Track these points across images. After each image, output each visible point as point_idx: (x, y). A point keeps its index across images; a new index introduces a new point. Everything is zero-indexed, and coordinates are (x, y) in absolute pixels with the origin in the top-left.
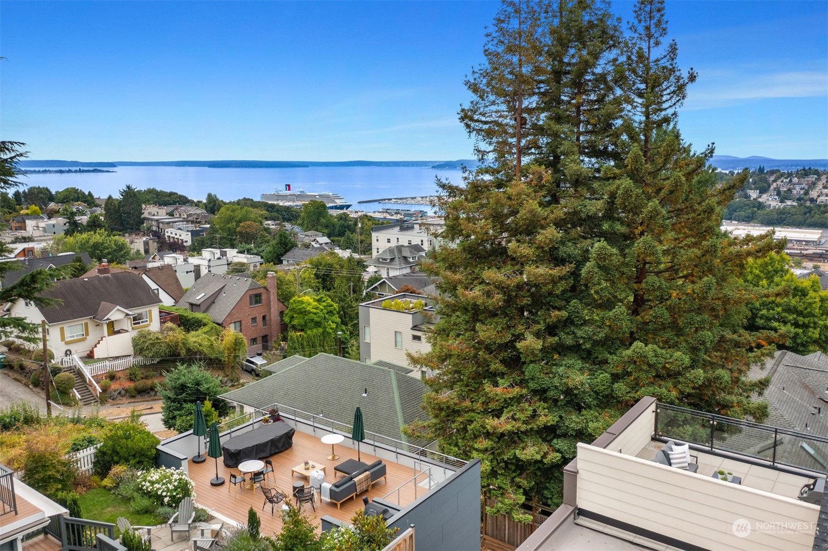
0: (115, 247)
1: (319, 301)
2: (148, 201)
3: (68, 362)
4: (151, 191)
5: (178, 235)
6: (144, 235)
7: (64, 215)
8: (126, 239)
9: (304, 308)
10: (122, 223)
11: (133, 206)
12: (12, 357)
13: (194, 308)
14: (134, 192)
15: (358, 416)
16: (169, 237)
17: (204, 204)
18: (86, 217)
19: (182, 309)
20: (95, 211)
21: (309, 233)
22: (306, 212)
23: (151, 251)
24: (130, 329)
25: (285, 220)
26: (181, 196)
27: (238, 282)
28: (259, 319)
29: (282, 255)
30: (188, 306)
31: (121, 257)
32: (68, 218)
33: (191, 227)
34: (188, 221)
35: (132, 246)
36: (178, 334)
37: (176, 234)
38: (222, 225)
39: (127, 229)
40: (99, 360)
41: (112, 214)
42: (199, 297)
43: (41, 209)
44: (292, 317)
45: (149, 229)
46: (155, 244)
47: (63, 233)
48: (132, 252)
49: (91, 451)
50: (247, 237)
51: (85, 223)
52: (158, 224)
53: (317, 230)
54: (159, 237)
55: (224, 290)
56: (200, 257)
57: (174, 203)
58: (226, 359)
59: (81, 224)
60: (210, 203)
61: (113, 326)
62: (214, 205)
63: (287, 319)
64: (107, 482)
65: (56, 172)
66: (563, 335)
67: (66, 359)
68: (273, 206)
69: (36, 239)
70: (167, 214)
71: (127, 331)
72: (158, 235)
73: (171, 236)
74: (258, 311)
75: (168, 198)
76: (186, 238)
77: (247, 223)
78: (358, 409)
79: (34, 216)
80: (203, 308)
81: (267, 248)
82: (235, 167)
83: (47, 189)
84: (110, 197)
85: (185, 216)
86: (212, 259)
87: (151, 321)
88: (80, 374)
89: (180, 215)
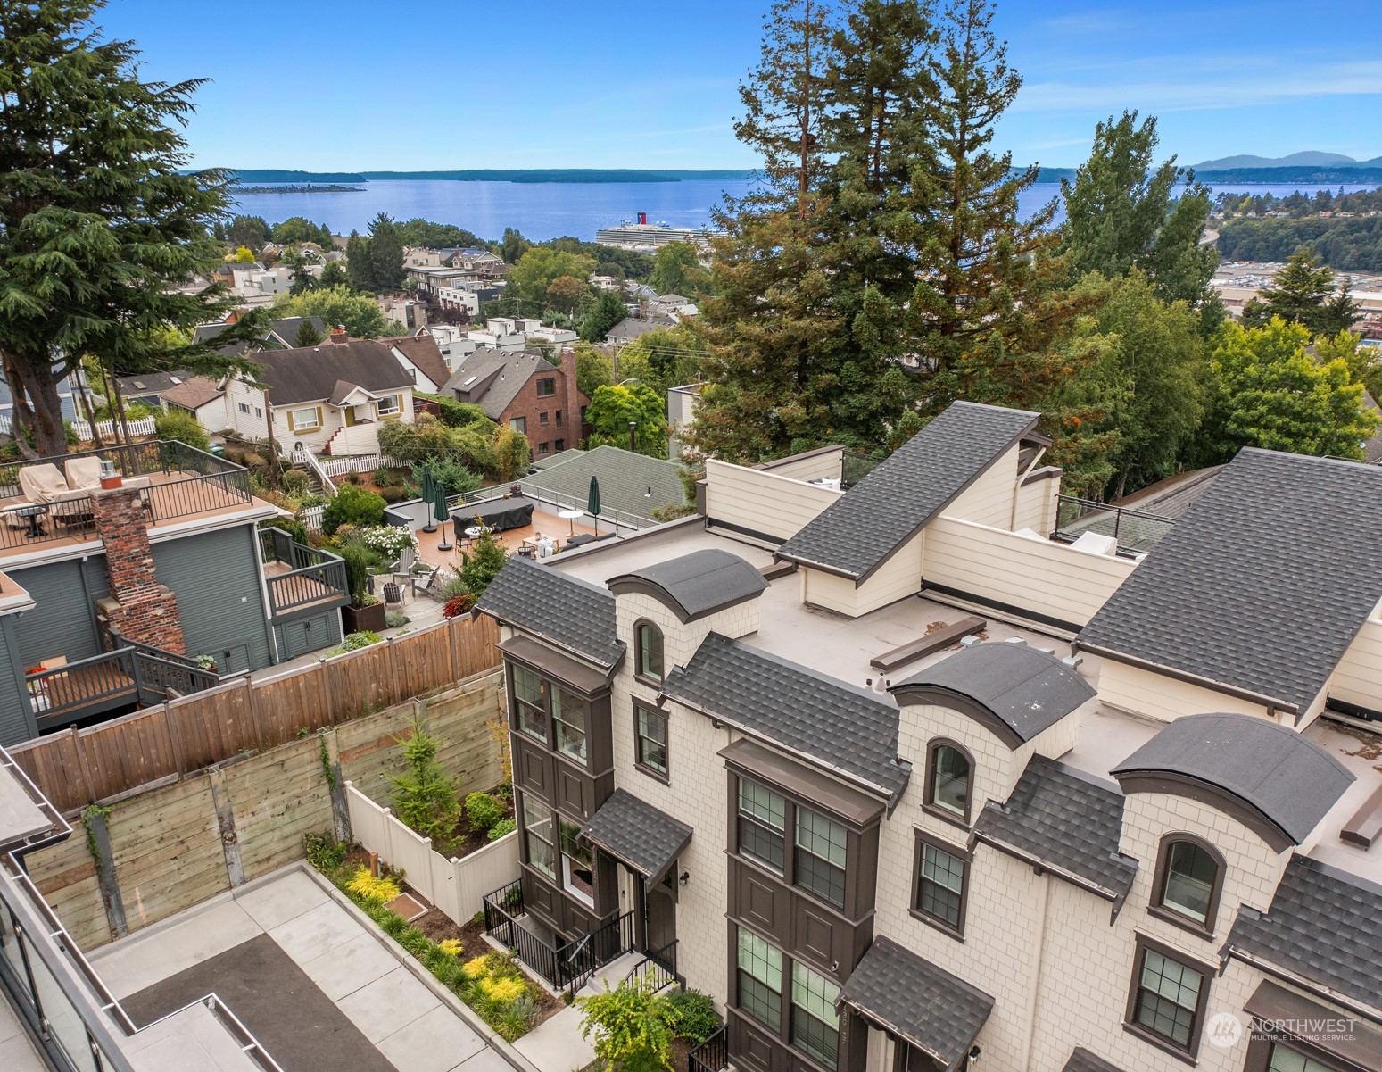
0: (361, 313)
1: (638, 393)
2: (413, 240)
3: (298, 457)
4: (416, 224)
5: (458, 297)
6: (407, 297)
7: (288, 262)
8: (379, 303)
9: (613, 401)
10: (373, 277)
11: (388, 249)
12: (232, 450)
13: (462, 397)
14: (389, 226)
15: (594, 486)
16: (445, 300)
17: (501, 246)
18: (319, 267)
19: (447, 399)
20: (333, 257)
21: (666, 298)
22: (662, 262)
23: (417, 323)
24: (375, 419)
25: (628, 275)
26: (463, 233)
27: (522, 362)
28: (552, 416)
29: (607, 330)
30: (453, 394)
31: (371, 328)
32: (294, 268)
33: (478, 285)
34: (473, 276)
35: (389, 315)
36: (438, 428)
37: (455, 297)
38: (525, 282)
39: (381, 286)
40: (337, 457)
41: (357, 263)
42: (469, 382)
43: (254, 253)
44: (597, 415)
45: (414, 287)
46: (424, 311)
47: (287, 292)
48: (389, 325)
49: (319, 510)
50: (564, 303)
51: (318, 277)
52: (429, 278)
53: (680, 293)
54: (429, 301)
55: (502, 373)
56: (486, 331)
57: (453, 245)
58: (502, 466)
59: (313, 277)
60: (509, 245)
61: (353, 415)
62: (516, 249)
63: (590, 418)
64: (335, 539)
65: (273, 190)
66: (835, 404)
67: (297, 454)
68: (610, 252)
69: (249, 301)
70: (441, 262)
71: (371, 422)
72: (428, 298)
73: (448, 299)
74: (549, 404)
75: (443, 236)
76: (471, 302)
77: (564, 278)
78: (594, 479)
79: (245, 264)
80: (474, 396)
81: (585, 319)
82: (557, 181)
83: (261, 220)
84: (354, 234)
85: (470, 267)
86: (504, 335)
87: (402, 410)
88: (314, 474)
89: (462, 265)
